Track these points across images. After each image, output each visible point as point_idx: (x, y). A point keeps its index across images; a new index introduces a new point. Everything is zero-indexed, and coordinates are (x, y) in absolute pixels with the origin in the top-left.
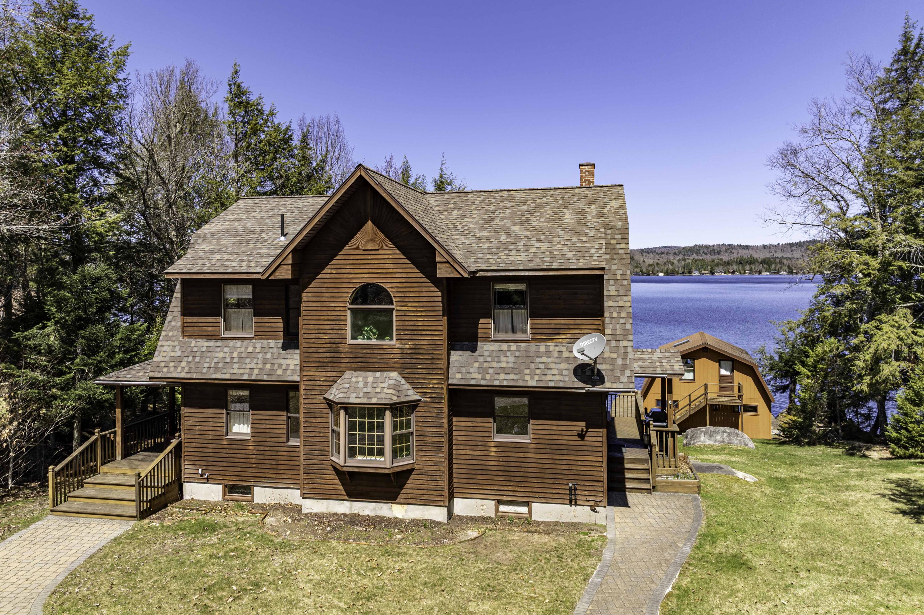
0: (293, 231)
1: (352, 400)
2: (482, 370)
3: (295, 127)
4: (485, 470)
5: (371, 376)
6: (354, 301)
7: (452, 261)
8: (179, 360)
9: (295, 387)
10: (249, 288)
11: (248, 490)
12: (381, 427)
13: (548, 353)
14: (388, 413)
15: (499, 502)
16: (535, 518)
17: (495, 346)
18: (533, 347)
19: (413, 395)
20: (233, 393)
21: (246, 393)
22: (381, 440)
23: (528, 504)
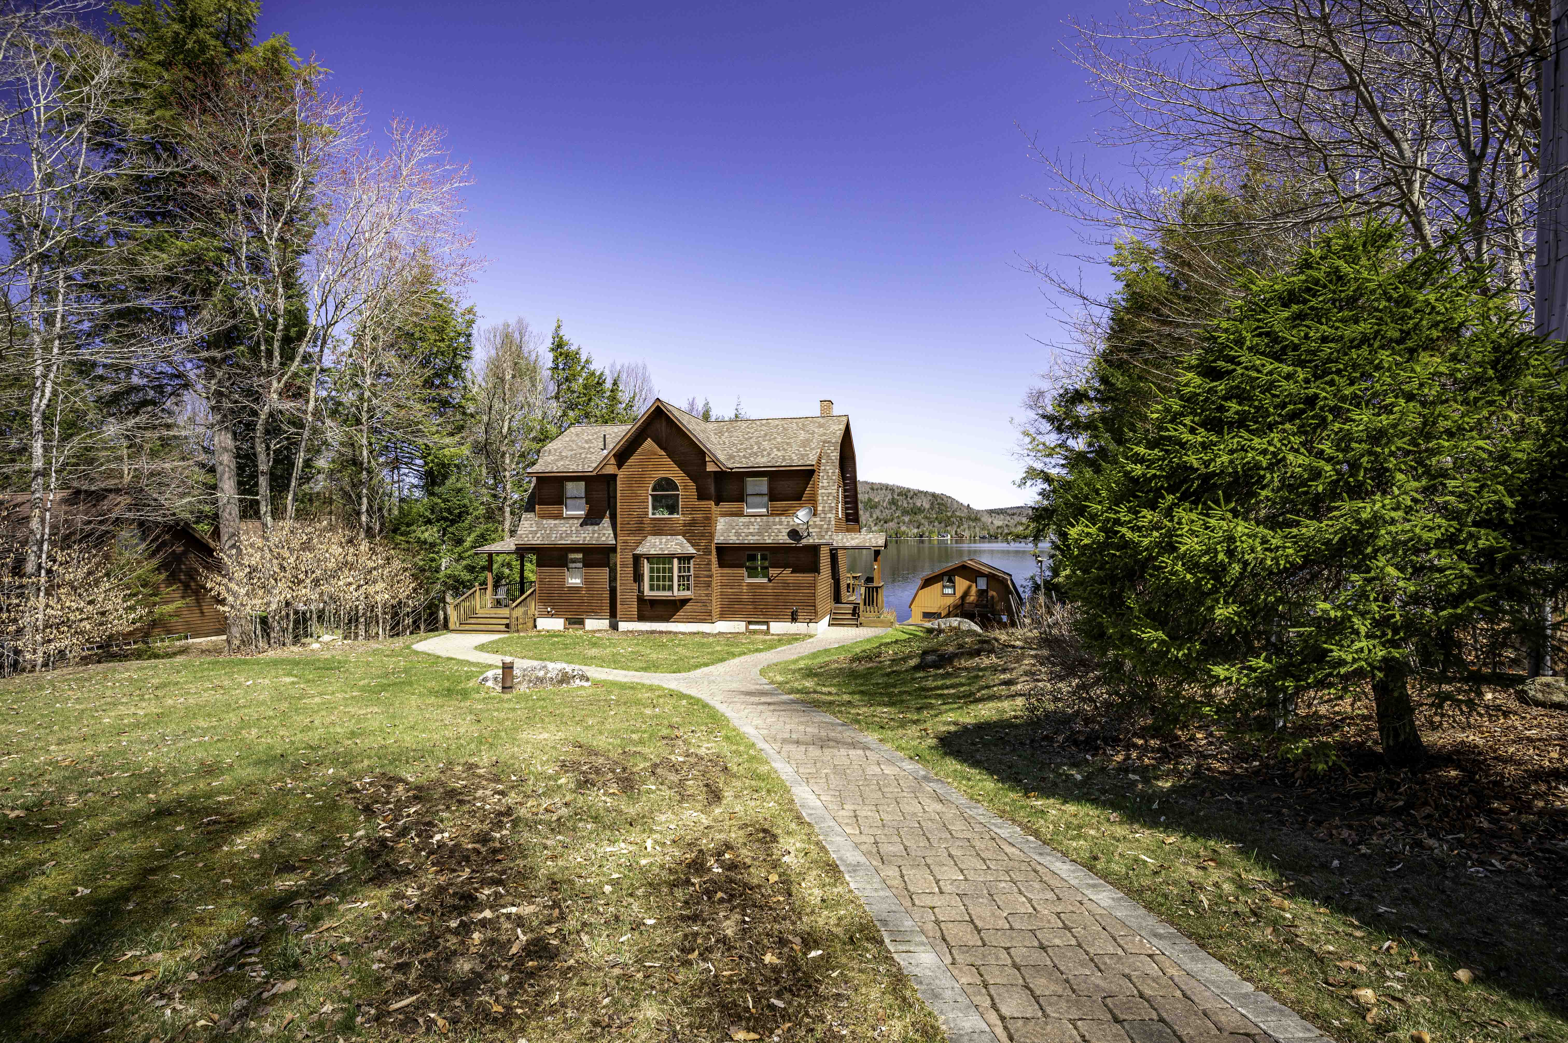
0: (610, 446)
1: (652, 552)
2: (738, 534)
3: (607, 372)
4: (740, 602)
5: (664, 539)
6: (654, 490)
7: (716, 462)
8: (536, 532)
9: (613, 549)
10: (582, 484)
11: (581, 622)
12: (671, 570)
13: (781, 523)
14: (676, 561)
15: (750, 623)
16: (772, 631)
17: (746, 519)
18: (771, 519)
19: (692, 550)
20: (572, 556)
21: (580, 556)
22: (671, 579)
23: (767, 623)
